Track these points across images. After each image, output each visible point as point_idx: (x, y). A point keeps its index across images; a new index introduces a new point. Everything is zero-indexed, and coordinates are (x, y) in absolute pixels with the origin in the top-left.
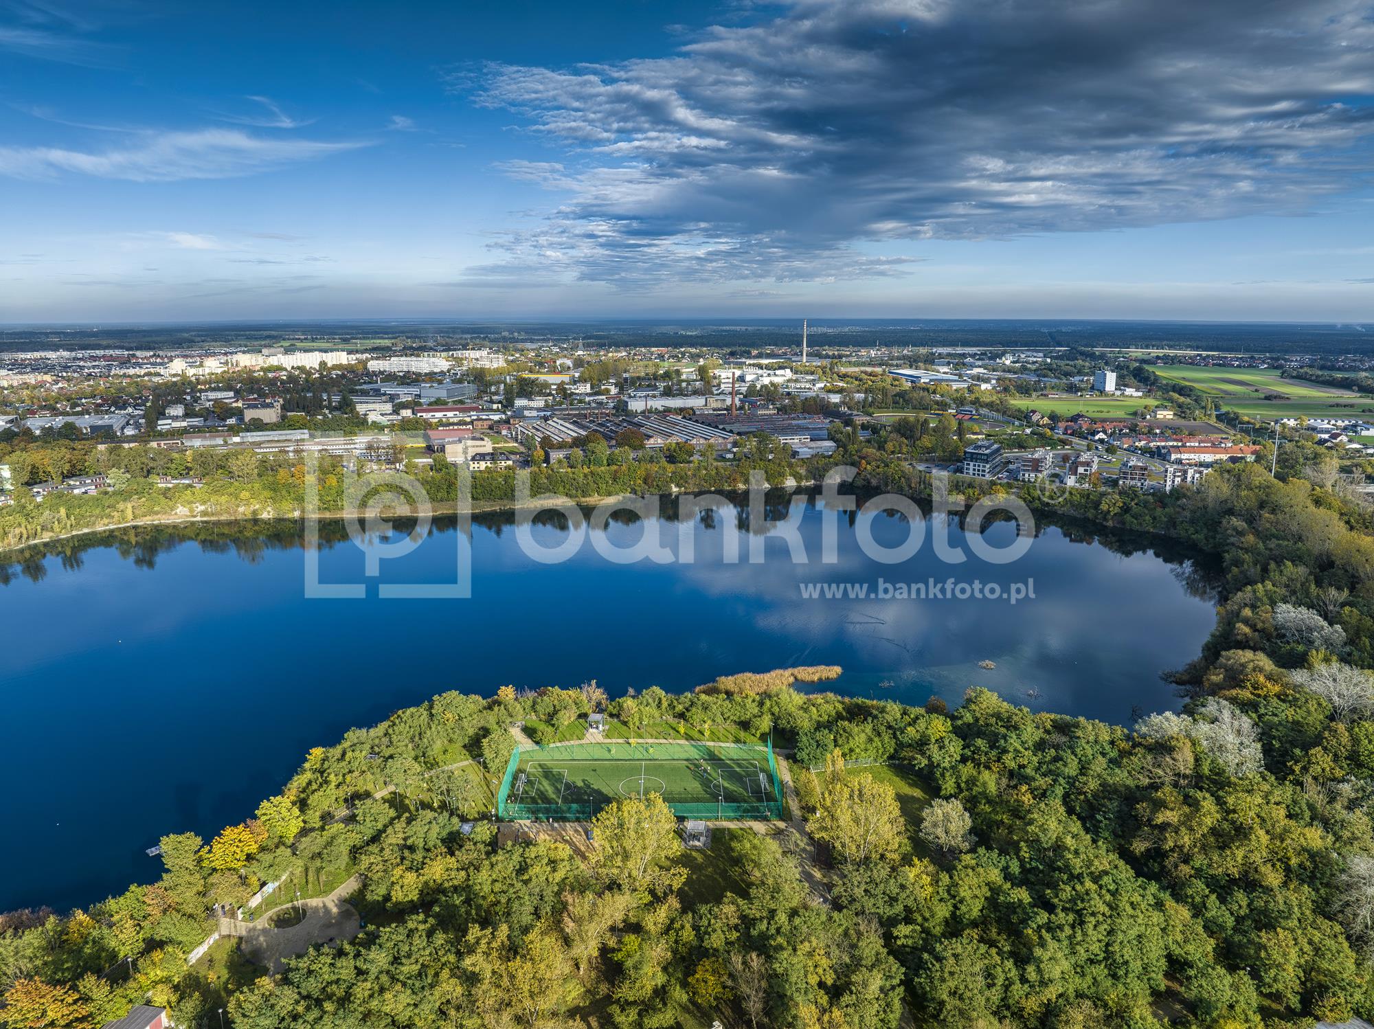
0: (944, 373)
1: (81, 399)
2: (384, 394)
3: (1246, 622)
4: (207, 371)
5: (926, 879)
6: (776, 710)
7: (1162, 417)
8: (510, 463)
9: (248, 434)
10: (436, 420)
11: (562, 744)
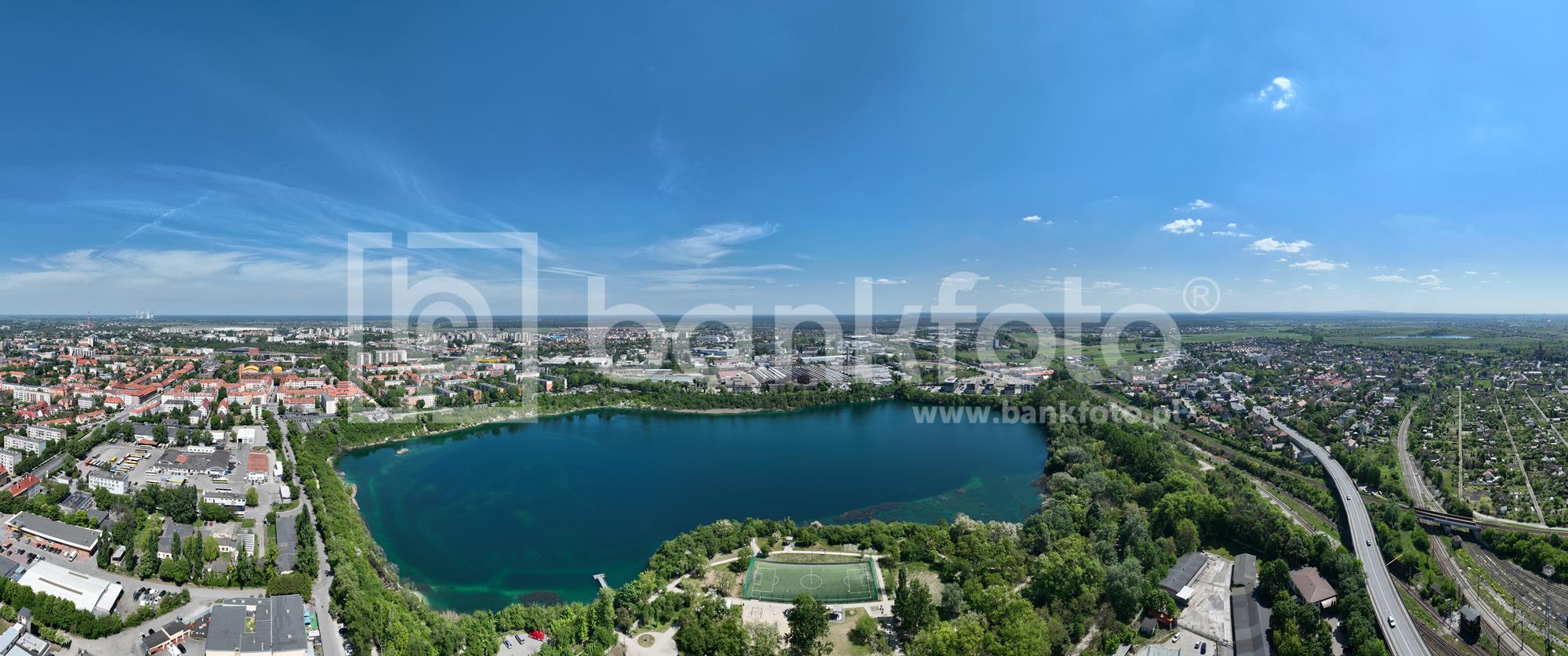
11: (774, 553)
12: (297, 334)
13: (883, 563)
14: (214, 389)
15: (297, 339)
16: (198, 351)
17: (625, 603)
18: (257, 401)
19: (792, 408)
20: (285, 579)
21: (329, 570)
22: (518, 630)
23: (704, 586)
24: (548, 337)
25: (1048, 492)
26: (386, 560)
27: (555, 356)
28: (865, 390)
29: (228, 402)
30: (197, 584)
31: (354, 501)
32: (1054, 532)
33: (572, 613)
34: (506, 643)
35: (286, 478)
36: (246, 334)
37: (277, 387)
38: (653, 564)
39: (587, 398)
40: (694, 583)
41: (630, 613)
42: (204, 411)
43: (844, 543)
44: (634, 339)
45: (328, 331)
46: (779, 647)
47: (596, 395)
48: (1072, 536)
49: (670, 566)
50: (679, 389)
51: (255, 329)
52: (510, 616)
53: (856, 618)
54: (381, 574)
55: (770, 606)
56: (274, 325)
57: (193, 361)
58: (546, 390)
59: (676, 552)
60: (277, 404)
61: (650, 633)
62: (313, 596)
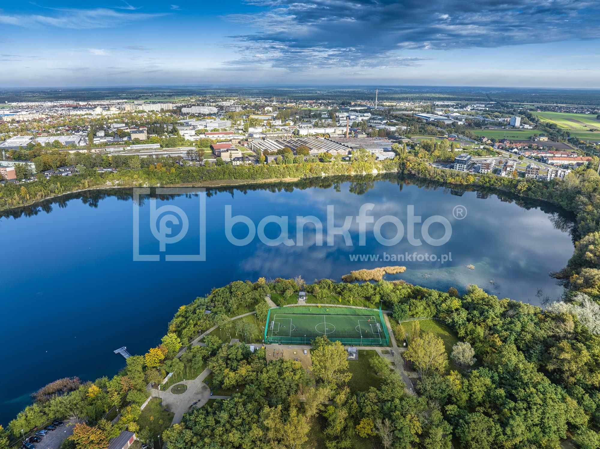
0: (441, 115)
1: (59, 127)
2: (191, 125)
3: (591, 251)
4: (112, 112)
5: (458, 382)
6: (382, 292)
7: (542, 140)
8: (250, 162)
9: (134, 146)
10: (215, 139)
11: (288, 306)
61: (182, 382)
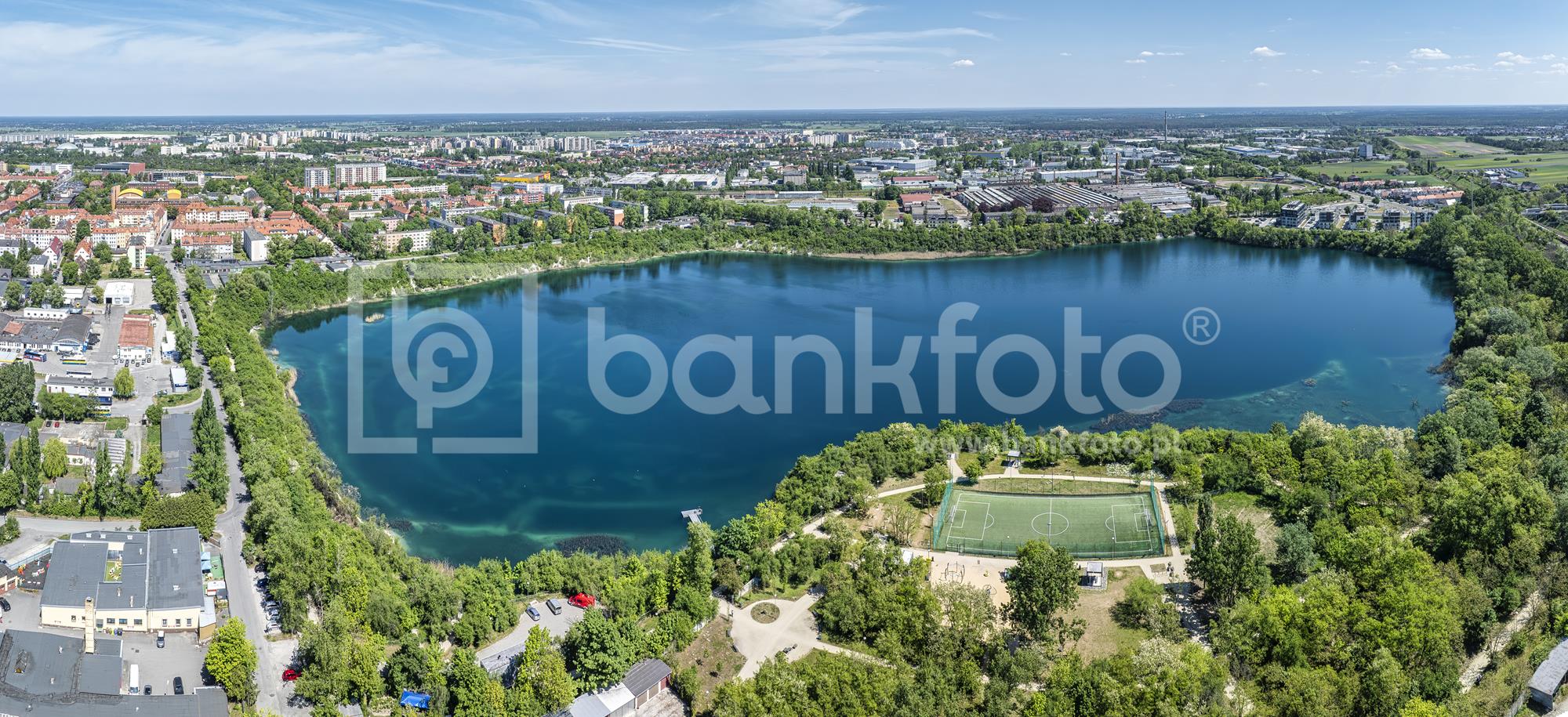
9: (785, 193)
11: (986, 477)
12: (207, 143)
13: (1172, 494)
14: (69, 223)
15: (209, 150)
16: (48, 169)
17: (730, 552)
18: (138, 242)
19: (1023, 251)
20: (172, 505)
21: (244, 493)
22: (551, 592)
23: (864, 528)
24: (620, 144)
25: (1457, 381)
26: (340, 481)
27: (631, 172)
28: (1146, 222)
29: (91, 243)
30: (31, 511)
31: (292, 393)
32: (1467, 441)
33: (642, 567)
34: (530, 612)
35: (180, 356)
36: (125, 143)
37: (172, 223)
38: (781, 492)
39: (680, 237)
40: (847, 523)
41: (739, 568)
42: (52, 257)
43: (1106, 462)
44: (762, 145)
45: (259, 138)
46: (990, 627)
47: (697, 232)
48: (1497, 448)
49: (810, 494)
50: (833, 221)
51: (141, 136)
52: (537, 570)
53: (1126, 583)
54: (330, 502)
55: (979, 562)
56: (173, 130)
57: (38, 184)
58: (613, 224)
59: (820, 473)
60: (171, 247)
61: (772, 601)
62: (217, 530)
